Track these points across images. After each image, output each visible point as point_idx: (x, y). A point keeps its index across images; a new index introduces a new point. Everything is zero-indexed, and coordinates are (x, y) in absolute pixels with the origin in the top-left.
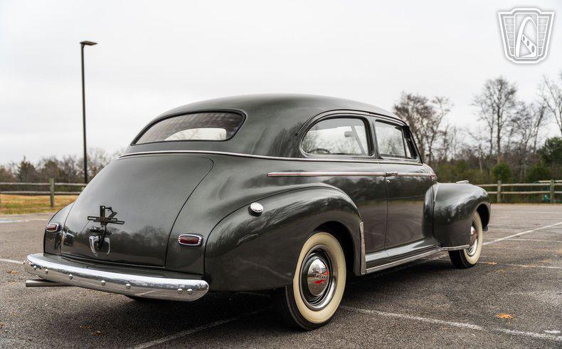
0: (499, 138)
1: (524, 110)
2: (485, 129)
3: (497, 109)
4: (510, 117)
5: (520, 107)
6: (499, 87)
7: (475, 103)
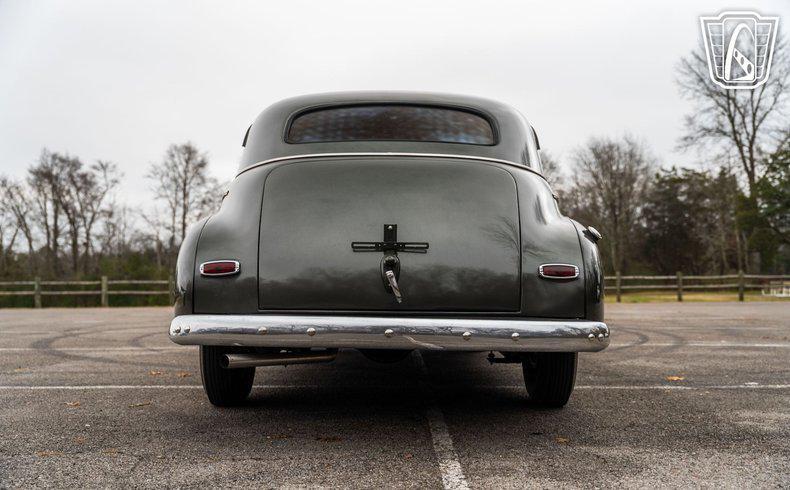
0: (184, 225)
1: (215, 189)
2: (165, 211)
3: (182, 185)
4: (198, 197)
5: (210, 185)
6: (187, 155)
7: (152, 175)
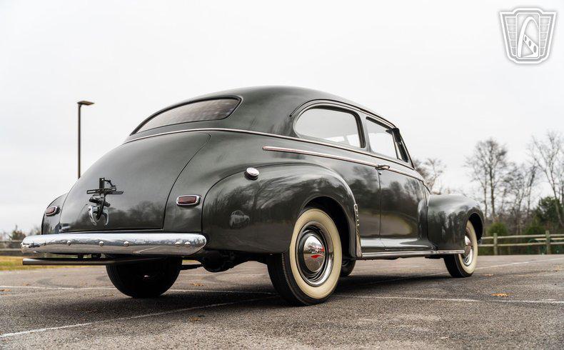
0: (493, 198)
1: (515, 170)
2: (479, 190)
3: (489, 169)
4: (502, 177)
5: (511, 168)
6: (490, 148)
7: (466, 164)
